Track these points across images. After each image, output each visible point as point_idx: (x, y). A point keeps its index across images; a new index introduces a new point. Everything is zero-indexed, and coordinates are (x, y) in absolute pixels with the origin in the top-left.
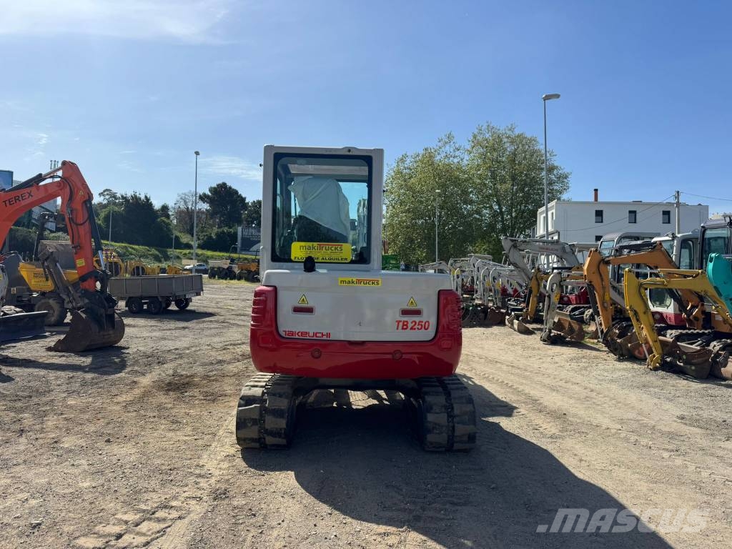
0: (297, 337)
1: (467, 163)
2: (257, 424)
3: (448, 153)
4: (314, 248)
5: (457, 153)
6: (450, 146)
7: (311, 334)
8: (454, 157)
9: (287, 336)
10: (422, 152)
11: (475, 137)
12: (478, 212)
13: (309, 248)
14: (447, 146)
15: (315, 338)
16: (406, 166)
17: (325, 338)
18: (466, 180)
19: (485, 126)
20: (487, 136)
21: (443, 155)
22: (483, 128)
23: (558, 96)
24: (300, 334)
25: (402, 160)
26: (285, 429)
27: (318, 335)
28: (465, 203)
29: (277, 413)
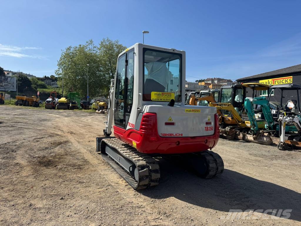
0: (168, 136)
1: (98, 54)
2: (148, 178)
3: (91, 48)
4: (160, 95)
5: (95, 49)
6: (92, 45)
7: (174, 135)
8: (93, 51)
9: (163, 136)
10: (78, 46)
11: (102, 43)
12: (104, 75)
13: (158, 95)
14: (90, 45)
15: (176, 136)
16: (71, 52)
17: (180, 136)
18: (99, 61)
19: (106, 39)
20: (107, 43)
21: (88, 49)
22: (105, 40)
23: (148, 32)
24: (169, 135)
25: (69, 49)
26: (159, 178)
27: (177, 135)
28: (99, 71)
29: (156, 171)
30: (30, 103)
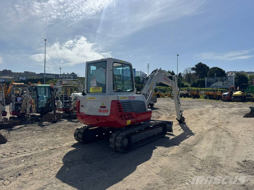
2: (77, 136)
4: (94, 89)
17: (84, 114)
29: (81, 133)
30: (215, 97)
